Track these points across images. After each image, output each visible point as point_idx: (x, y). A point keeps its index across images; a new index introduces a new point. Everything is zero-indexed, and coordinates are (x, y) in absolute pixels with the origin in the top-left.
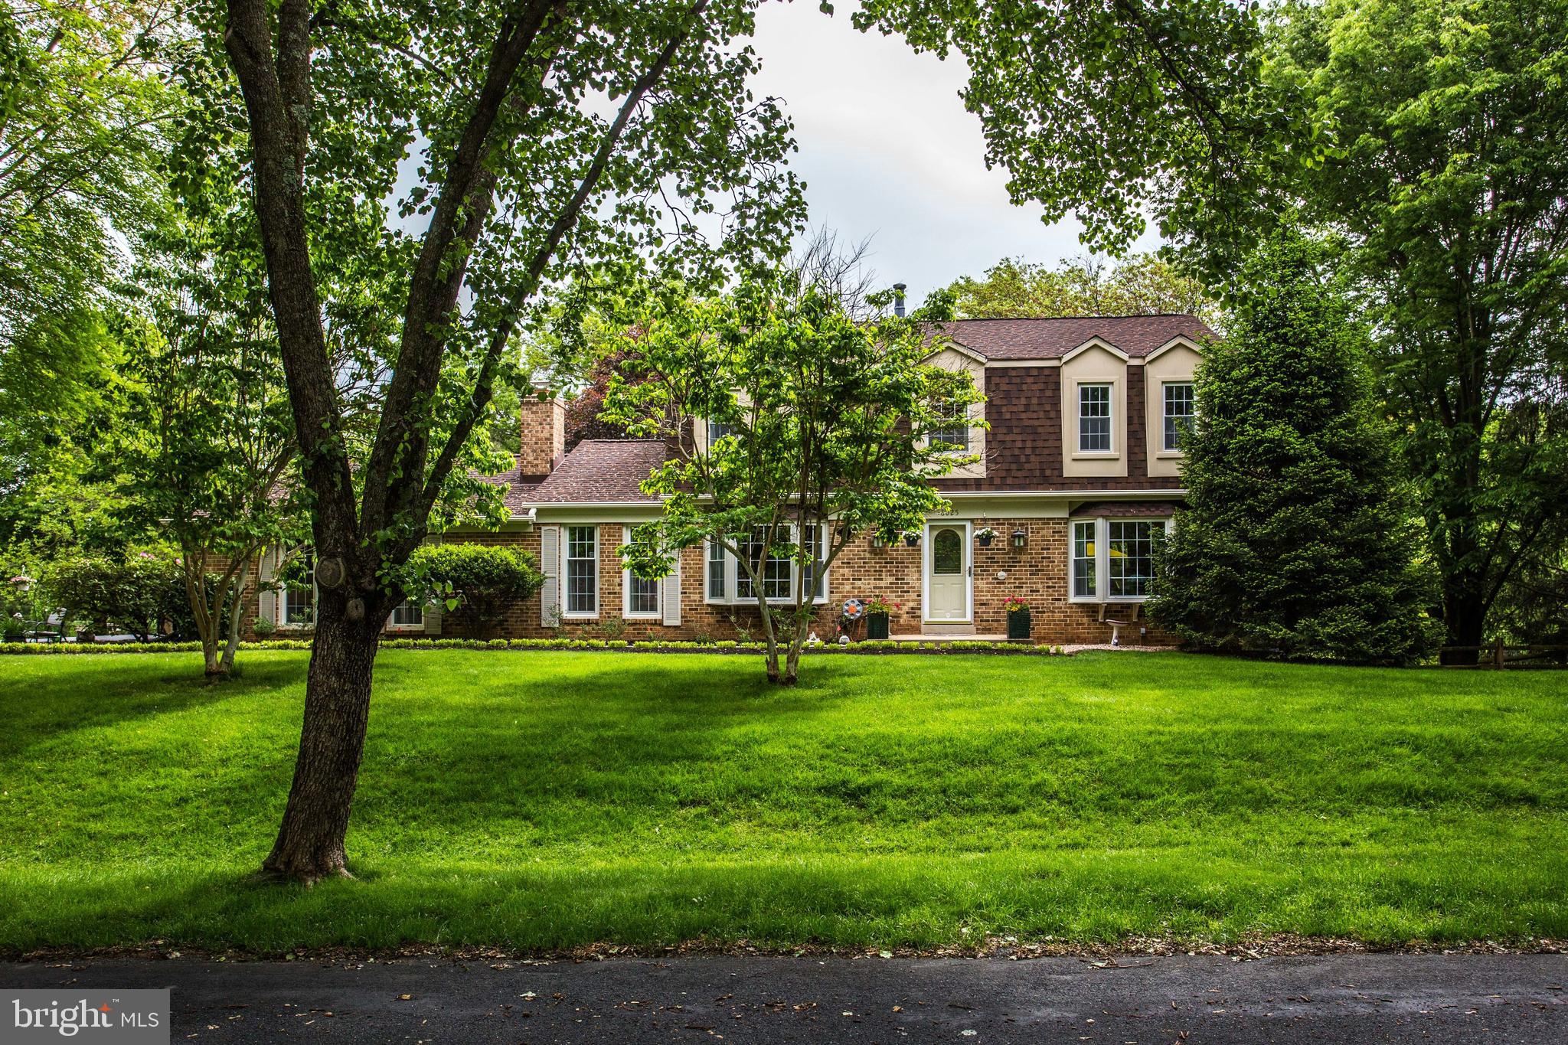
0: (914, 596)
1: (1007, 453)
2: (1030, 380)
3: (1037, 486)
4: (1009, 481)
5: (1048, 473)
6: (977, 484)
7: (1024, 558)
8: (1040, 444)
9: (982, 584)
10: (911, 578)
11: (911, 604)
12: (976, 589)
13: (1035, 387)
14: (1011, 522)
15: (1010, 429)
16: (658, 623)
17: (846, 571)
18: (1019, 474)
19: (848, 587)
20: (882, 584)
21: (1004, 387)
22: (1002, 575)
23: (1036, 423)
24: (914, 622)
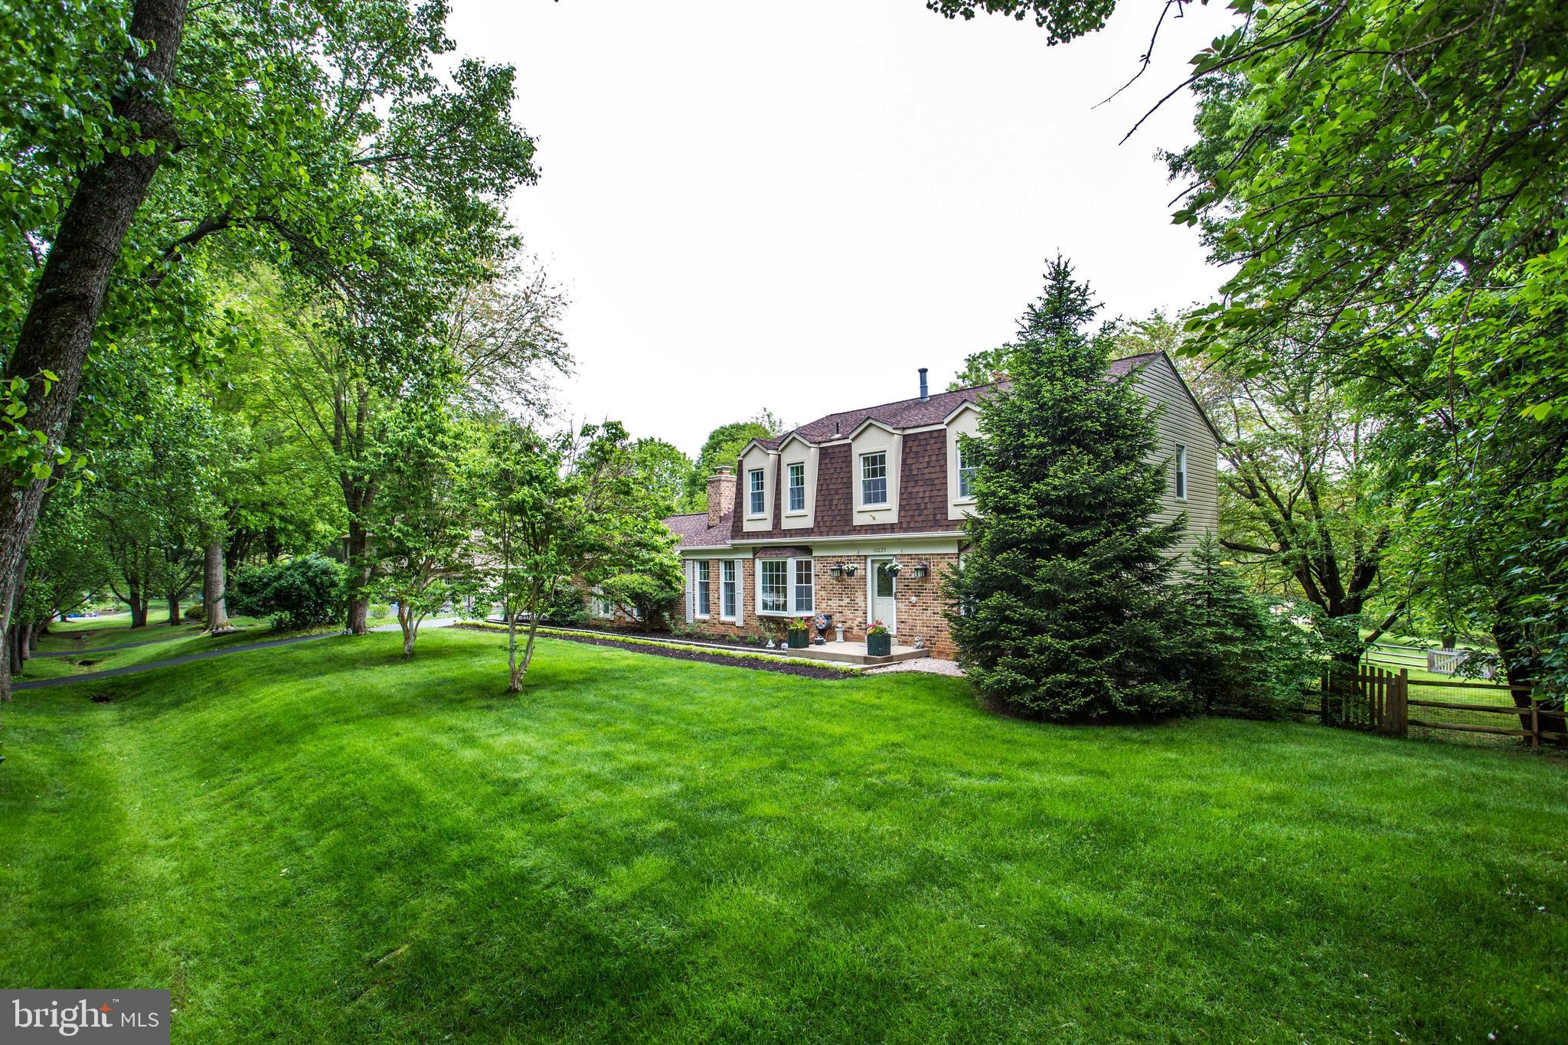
0: (860, 613)
1: (913, 502)
2: (932, 441)
3: (930, 528)
4: (912, 525)
5: (939, 517)
6: (891, 528)
7: (928, 586)
8: (935, 493)
9: (902, 606)
10: (860, 600)
11: (860, 619)
12: (898, 610)
13: (935, 446)
14: (917, 557)
15: (916, 481)
16: (733, 624)
17: (823, 593)
18: (920, 519)
19: (824, 605)
20: (843, 603)
21: (915, 449)
22: (914, 599)
23: (933, 476)
24: (862, 633)
